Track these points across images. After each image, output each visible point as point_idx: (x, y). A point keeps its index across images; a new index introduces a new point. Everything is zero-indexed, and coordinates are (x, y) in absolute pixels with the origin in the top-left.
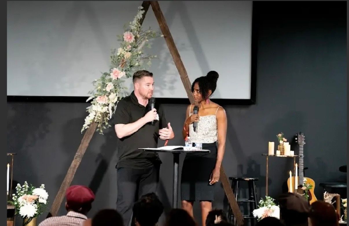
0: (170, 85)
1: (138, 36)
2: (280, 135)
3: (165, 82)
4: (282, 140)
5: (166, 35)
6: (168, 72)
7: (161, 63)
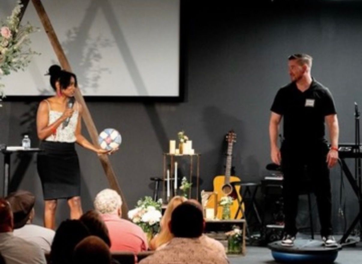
0: (94, 82)
1: (17, 31)
2: (181, 133)
3: (88, 79)
4: (183, 138)
5: (47, 30)
6: (91, 69)
7: (84, 60)
